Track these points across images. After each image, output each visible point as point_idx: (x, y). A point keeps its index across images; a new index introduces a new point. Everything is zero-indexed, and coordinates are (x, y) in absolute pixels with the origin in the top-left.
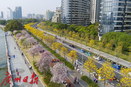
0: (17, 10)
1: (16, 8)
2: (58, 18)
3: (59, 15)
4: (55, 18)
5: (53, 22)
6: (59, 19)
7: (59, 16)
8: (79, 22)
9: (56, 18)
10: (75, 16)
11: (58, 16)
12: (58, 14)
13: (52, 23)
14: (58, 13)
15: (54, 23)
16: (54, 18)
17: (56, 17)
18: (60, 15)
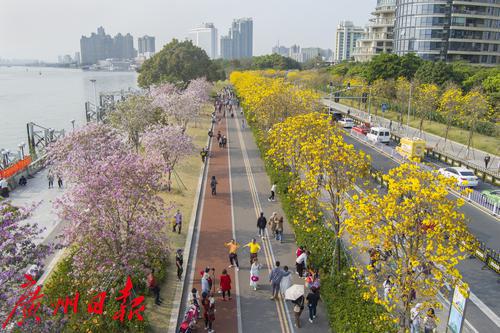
0: (237, 32)
2: (380, 43)
3: (385, 30)
4: (369, 43)
6: (384, 48)
7: (388, 36)
8: (486, 53)
9: (373, 45)
10: (469, 21)
11: (382, 37)
12: (381, 28)
14: (381, 22)
16: (365, 43)
17: (374, 39)
18: (389, 29)
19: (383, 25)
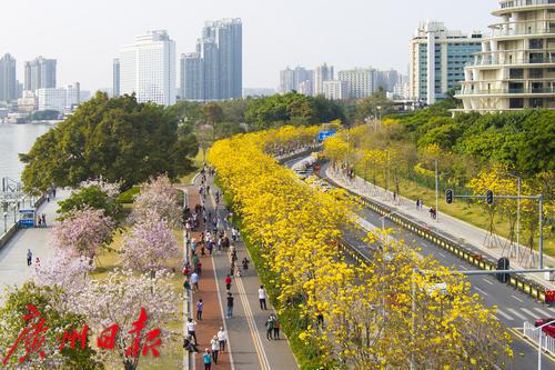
0: (213, 45)
1: (208, 32)
2: (515, 72)
3: (525, 46)
4: (493, 72)
5: (466, 110)
6: (526, 81)
7: (532, 57)
9: (502, 76)
11: (520, 60)
12: (515, 42)
13: (465, 117)
15: (476, 115)
16: (484, 72)
17: (502, 64)
19: (520, 36)
